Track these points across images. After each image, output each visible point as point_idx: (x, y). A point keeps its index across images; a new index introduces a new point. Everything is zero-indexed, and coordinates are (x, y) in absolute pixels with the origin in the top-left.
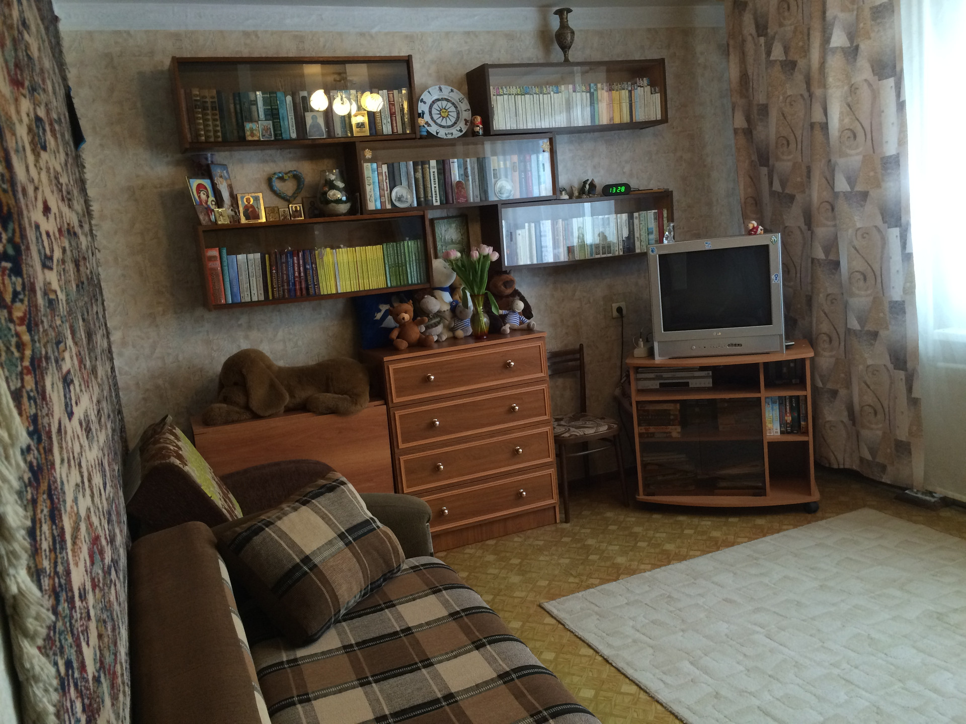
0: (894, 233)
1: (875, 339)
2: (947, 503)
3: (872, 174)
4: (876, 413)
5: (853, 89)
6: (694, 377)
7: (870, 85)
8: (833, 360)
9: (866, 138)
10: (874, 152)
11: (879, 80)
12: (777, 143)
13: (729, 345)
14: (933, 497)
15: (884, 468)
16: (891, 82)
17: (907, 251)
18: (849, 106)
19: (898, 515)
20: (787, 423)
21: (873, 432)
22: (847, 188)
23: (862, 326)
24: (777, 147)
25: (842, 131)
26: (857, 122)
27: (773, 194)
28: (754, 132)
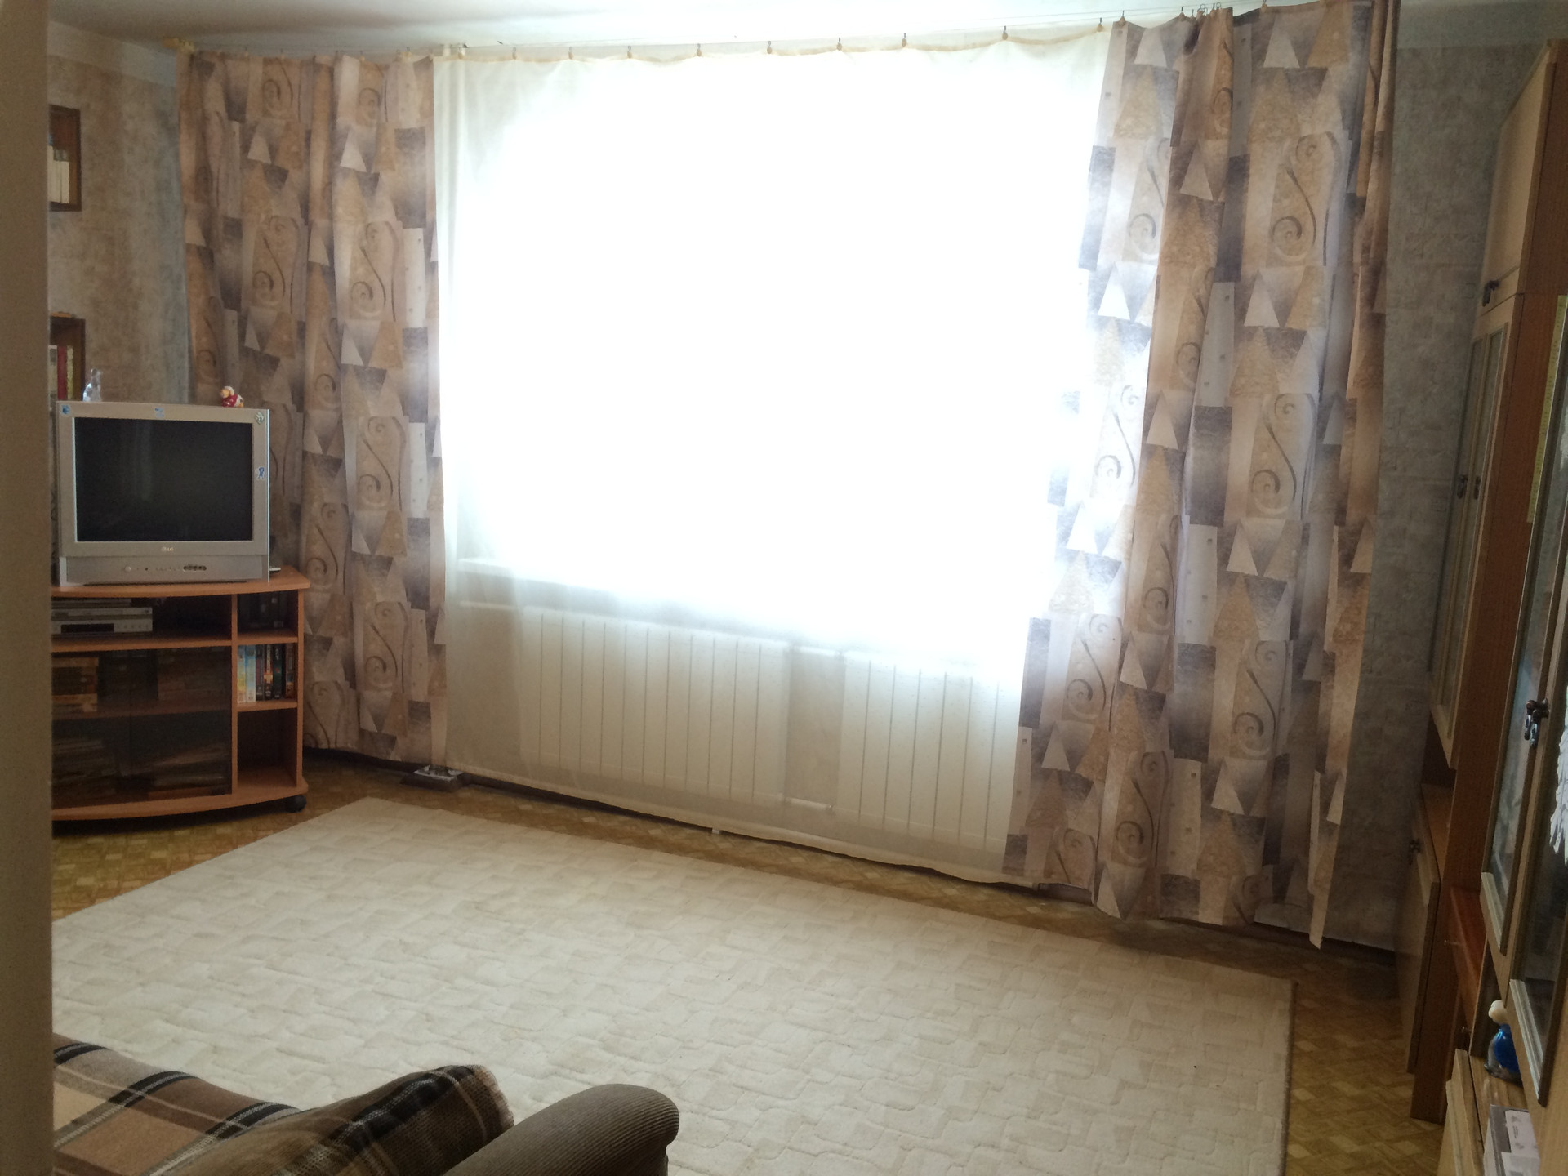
0: (417, 430)
1: (388, 568)
2: (468, 781)
3: (391, 348)
4: (385, 667)
5: (370, 231)
6: (122, 617)
7: (392, 231)
8: (327, 596)
9: (385, 300)
10: (395, 320)
11: (404, 227)
12: (254, 279)
13: (185, 568)
14: (449, 775)
15: (392, 741)
16: (418, 233)
17: (435, 455)
18: (364, 251)
19: (408, 801)
20: (266, 685)
21: (379, 694)
22: (359, 362)
23: (373, 550)
24: (254, 285)
25: (354, 284)
26: (374, 274)
27: (245, 352)
28: (217, 256)
